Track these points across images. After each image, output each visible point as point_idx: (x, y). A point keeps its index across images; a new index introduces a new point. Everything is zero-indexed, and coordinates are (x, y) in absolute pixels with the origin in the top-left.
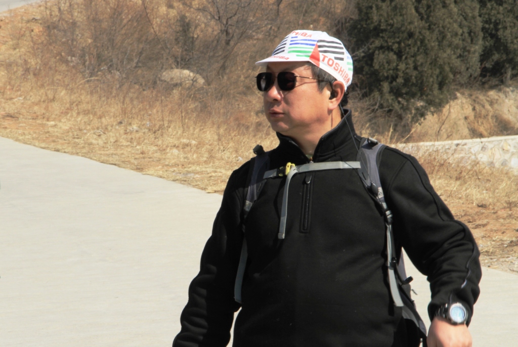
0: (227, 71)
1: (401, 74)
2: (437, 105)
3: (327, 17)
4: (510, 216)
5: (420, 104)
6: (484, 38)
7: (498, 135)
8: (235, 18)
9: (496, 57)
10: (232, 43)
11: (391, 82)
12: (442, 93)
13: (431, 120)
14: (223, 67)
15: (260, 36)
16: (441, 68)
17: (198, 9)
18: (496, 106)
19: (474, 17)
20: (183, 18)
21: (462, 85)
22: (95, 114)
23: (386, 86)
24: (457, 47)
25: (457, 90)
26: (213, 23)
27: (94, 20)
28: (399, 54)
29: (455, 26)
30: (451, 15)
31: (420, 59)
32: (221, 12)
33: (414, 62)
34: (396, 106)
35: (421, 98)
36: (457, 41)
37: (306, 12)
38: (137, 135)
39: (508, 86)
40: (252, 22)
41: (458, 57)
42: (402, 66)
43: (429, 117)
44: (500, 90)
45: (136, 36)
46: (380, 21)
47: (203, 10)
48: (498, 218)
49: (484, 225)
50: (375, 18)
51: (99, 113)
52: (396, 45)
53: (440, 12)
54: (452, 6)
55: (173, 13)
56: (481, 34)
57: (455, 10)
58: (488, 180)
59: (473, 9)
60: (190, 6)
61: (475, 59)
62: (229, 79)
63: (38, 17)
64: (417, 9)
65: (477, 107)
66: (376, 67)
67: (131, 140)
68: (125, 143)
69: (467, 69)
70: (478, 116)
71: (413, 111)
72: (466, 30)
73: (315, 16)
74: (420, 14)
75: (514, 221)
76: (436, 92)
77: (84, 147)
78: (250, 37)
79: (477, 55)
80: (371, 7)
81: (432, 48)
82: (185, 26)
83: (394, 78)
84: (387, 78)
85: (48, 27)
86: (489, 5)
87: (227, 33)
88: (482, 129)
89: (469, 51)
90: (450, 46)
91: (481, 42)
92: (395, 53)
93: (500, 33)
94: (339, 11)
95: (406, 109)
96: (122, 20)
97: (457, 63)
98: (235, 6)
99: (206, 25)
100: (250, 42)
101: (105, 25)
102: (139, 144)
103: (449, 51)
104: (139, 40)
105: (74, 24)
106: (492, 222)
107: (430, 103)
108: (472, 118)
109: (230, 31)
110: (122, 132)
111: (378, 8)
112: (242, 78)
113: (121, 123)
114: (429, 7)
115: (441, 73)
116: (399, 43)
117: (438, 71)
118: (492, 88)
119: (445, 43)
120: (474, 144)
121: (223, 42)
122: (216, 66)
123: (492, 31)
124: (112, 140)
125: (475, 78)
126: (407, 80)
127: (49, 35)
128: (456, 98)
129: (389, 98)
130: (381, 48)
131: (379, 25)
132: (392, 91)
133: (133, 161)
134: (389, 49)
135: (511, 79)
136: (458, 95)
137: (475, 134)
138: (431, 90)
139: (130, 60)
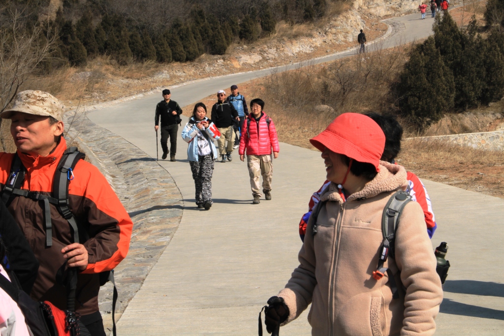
0: (344, 106)
1: (420, 106)
2: (436, 120)
3: (387, 82)
4: (474, 167)
5: (428, 119)
6: (456, 91)
7: (462, 133)
8: (347, 83)
9: (462, 99)
10: (346, 93)
11: (416, 110)
12: (438, 115)
13: (433, 126)
14: (342, 104)
15: (358, 91)
16: (438, 104)
17: (331, 79)
18: (461, 120)
19: (452, 82)
20: (325, 83)
21: (446, 112)
22: (289, 124)
23: (413, 112)
24: (445, 95)
25: (444, 113)
26: (338, 85)
27: (287, 84)
28: (419, 98)
29: (444, 86)
30: (442, 81)
31: (428, 100)
32: (341, 80)
33: (426, 101)
34: (418, 120)
35: (429, 117)
36: (444, 92)
37: (378, 79)
38: (308, 133)
39: (467, 112)
40: (355, 84)
41: (445, 99)
42: (421, 103)
43: (432, 125)
44: (463, 113)
45: (305, 91)
46: (411, 84)
47: (333, 79)
48: (469, 169)
49: (463, 172)
50: (409, 82)
51: (290, 124)
52: (418, 94)
53: (437, 80)
54: (443, 77)
55: (320, 81)
56: (455, 89)
57: (444, 79)
58: (463, 152)
59: (451, 78)
60: (328, 78)
61: (452, 100)
62: (345, 109)
63: (263, 83)
64: (427, 79)
65: (453, 121)
66: (409, 103)
67: (305, 136)
68: (302, 137)
69: (449, 104)
70: (454, 125)
71: (425, 123)
72: (448, 87)
73: (382, 82)
74: (429, 81)
75: (476, 170)
76: (435, 114)
77: (285, 139)
78: (354, 91)
79: (453, 98)
80: (407, 78)
81: (434, 95)
82: (326, 87)
83: (417, 108)
84: (414, 108)
85: (267, 87)
86: (458, 77)
87: (344, 89)
88: (455, 130)
89: (450, 97)
90: (441, 94)
91: (455, 93)
92: (417, 98)
93: (463, 89)
94: (392, 79)
95: (422, 122)
96: (298, 84)
97: (444, 102)
98: (347, 77)
99: (335, 86)
100: (354, 93)
101: (291, 86)
102: (308, 137)
103: (441, 97)
104: (306, 93)
105: (278, 86)
106: (466, 170)
107: (433, 119)
108: (451, 125)
109: (345, 88)
110: (301, 132)
111: (410, 78)
112: (351, 108)
113: (300, 128)
114: (432, 77)
115: (438, 106)
116: (419, 93)
117: (436, 105)
118: (460, 112)
119: (439, 93)
120: (452, 137)
121: (342, 93)
122: (339, 103)
123: (460, 88)
124: (297, 136)
125: (452, 108)
126: (423, 109)
127: (267, 91)
128: (444, 117)
129: (415, 117)
130: (411, 95)
131: (411, 85)
132: (416, 114)
133: (306, 144)
134: (415, 96)
135: (468, 109)
136: (445, 115)
137: (452, 132)
138: (433, 113)
139: (302, 101)
